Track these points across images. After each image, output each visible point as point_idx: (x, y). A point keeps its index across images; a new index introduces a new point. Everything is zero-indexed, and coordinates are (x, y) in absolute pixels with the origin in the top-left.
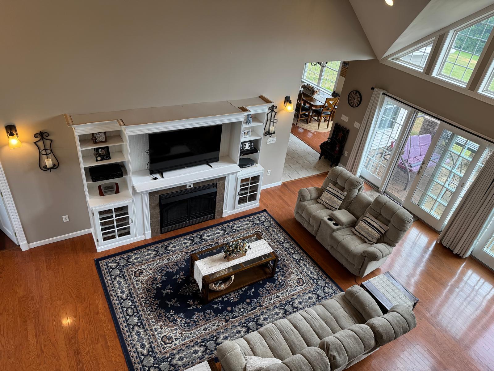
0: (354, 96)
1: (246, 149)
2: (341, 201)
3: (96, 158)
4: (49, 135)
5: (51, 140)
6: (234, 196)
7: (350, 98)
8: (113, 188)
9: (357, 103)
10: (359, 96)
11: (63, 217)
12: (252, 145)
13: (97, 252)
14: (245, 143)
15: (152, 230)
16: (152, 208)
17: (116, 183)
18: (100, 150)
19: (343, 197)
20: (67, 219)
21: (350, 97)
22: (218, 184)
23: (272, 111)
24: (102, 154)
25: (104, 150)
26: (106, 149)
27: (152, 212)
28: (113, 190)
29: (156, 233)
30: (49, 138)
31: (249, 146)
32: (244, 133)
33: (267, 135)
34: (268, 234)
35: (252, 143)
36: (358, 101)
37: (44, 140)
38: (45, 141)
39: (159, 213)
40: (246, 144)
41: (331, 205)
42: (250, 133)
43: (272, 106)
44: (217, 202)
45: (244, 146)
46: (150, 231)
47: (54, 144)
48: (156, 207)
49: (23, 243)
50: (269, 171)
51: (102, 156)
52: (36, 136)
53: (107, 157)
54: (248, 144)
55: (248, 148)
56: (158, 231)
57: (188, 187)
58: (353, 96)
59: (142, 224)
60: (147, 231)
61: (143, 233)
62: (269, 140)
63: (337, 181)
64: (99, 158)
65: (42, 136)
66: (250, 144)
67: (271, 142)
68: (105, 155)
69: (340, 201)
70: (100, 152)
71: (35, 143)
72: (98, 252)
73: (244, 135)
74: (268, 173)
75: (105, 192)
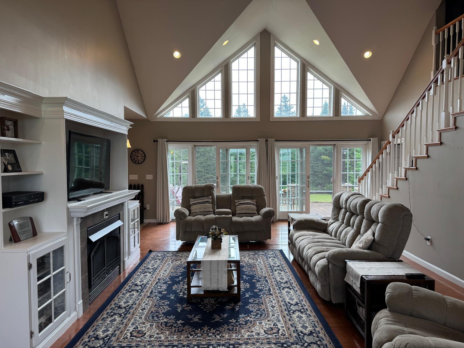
0: (136, 154)
9: (142, 159)
10: (142, 153)
18: (7, 154)
21: (133, 157)
25: (11, 155)
36: (143, 156)
51: (11, 164)
68: (14, 164)
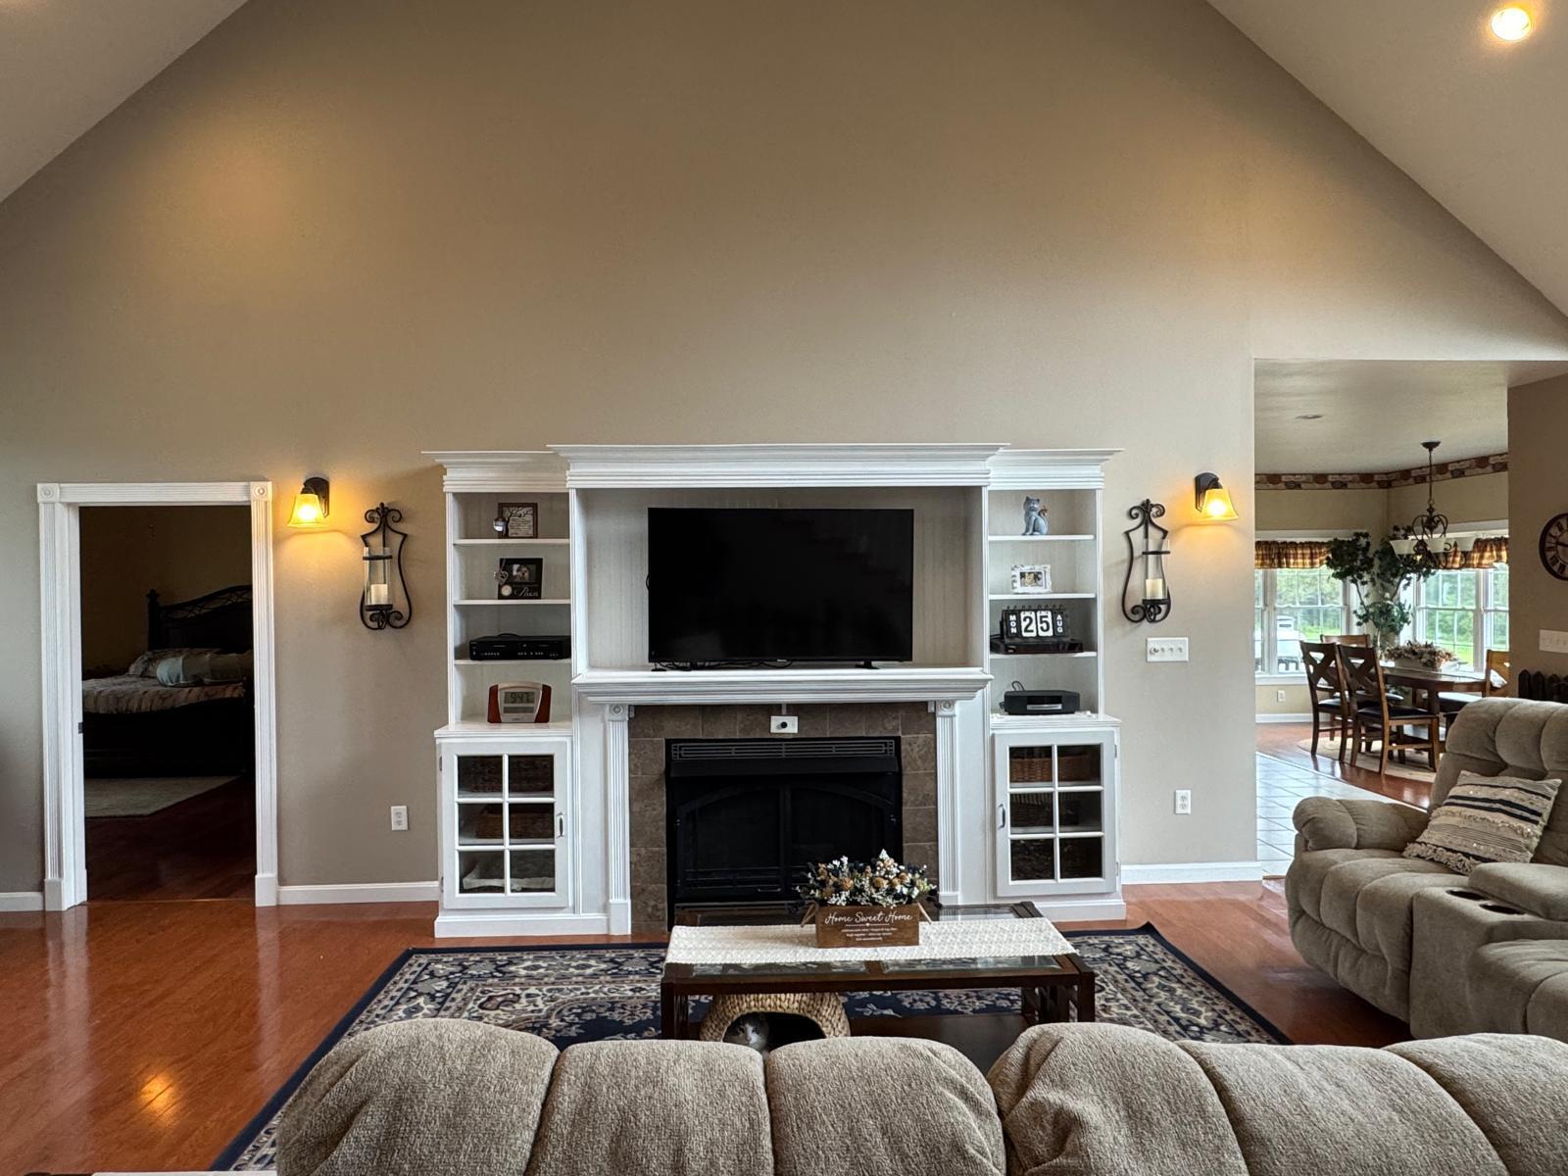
1: (1034, 634)
2: (1536, 823)
3: (500, 587)
4: (401, 519)
5: (405, 536)
6: (988, 826)
7: (1550, 555)
8: (533, 702)
11: (393, 808)
12: (1060, 624)
13: (433, 936)
14: (1027, 614)
15: (636, 894)
16: (637, 794)
17: (544, 686)
18: (516, 567)
19: (1546, 807)
20: (404, 819)
21: (1550, 549)
22: (903, 742)
23: (1147, 522)
24: (518, 580)
25: (528, 569)
26: (533, 567)
27: (636, 809)
28: (531, 710)
29: (650, 916)
30: (402, 527)
31: (1044, 626)
32: (1023, 575)
33: (1141, 620)
34: (1135, 993)
35: (1059, 617)
37: (387, 530)
38: (390, 534)
39: (663, 823)
40: (1031, 619)
41: (1481, 854)
42: (1048, 576)
43: (1143, 504)
44: (906, 834)
45: (1024, 625)
46: (629, 901)
47: (411, 546)
48: (652, 789)
49: (266, 875)
50: (1180, 793)
51: (516, 583)
52: (369, 517)
53: (532, 590)
54: (1041, 617)
55: (1041, 633)
56: (655, 907)
57: (778, 728)
58: (1561, 540)
59: (600, 852)
60: (617, 896)
61: (601, 902)
62: (1153, 643)
63: (1498, 756)
64: (507, 591)
65: (384, 518)
66: (1049, 620)
67: (1168, 657)
68: (526, 583)
69: (1528, 828)
70: (515, 573)
71: (364, 537)
72: (437, 936)
73: (1023, 584)
74: (1179, 802)
75: (507, 710)
